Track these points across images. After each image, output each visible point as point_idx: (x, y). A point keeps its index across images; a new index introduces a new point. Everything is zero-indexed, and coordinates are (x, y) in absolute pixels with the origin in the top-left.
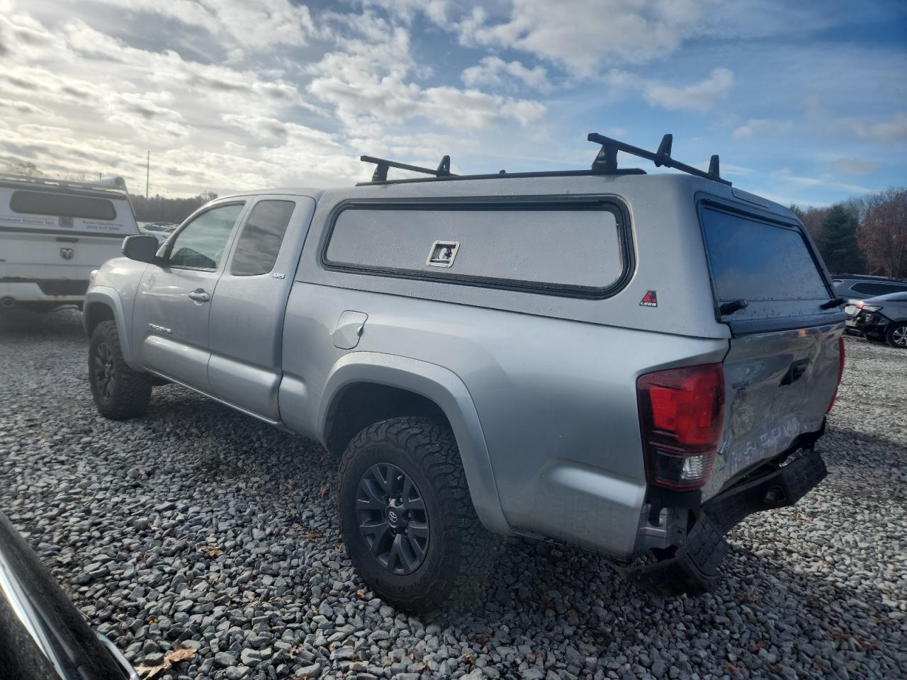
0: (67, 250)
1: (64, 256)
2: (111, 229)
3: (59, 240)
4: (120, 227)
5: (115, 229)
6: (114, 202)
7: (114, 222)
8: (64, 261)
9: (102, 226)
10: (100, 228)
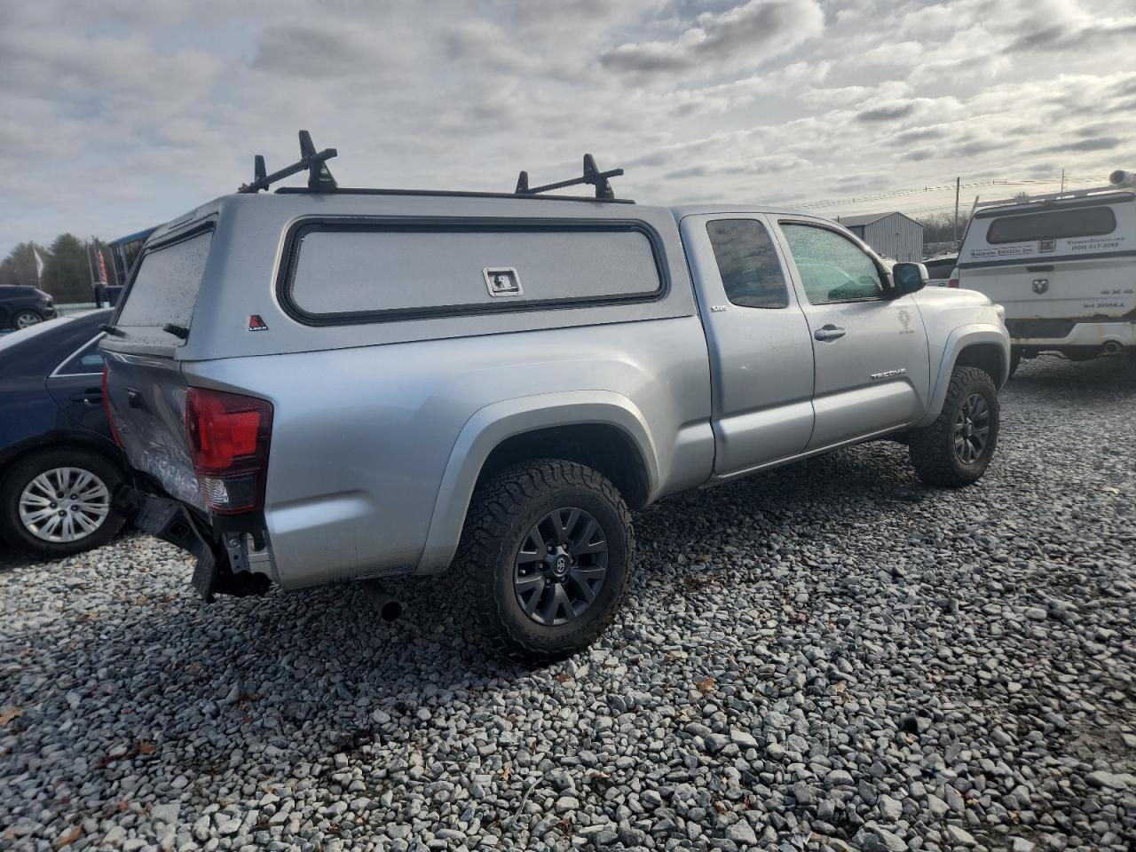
0: (1040, 281)
1: (1037, 291)
2: (1106, 245)
3: (1031, 270)
4: (1119, 242)
5: (1113, 245)
6: (1113, 207)
7: (1112, 236)
8: (1037, 296)
9: (1093, 244)
10: (1091, 247)
